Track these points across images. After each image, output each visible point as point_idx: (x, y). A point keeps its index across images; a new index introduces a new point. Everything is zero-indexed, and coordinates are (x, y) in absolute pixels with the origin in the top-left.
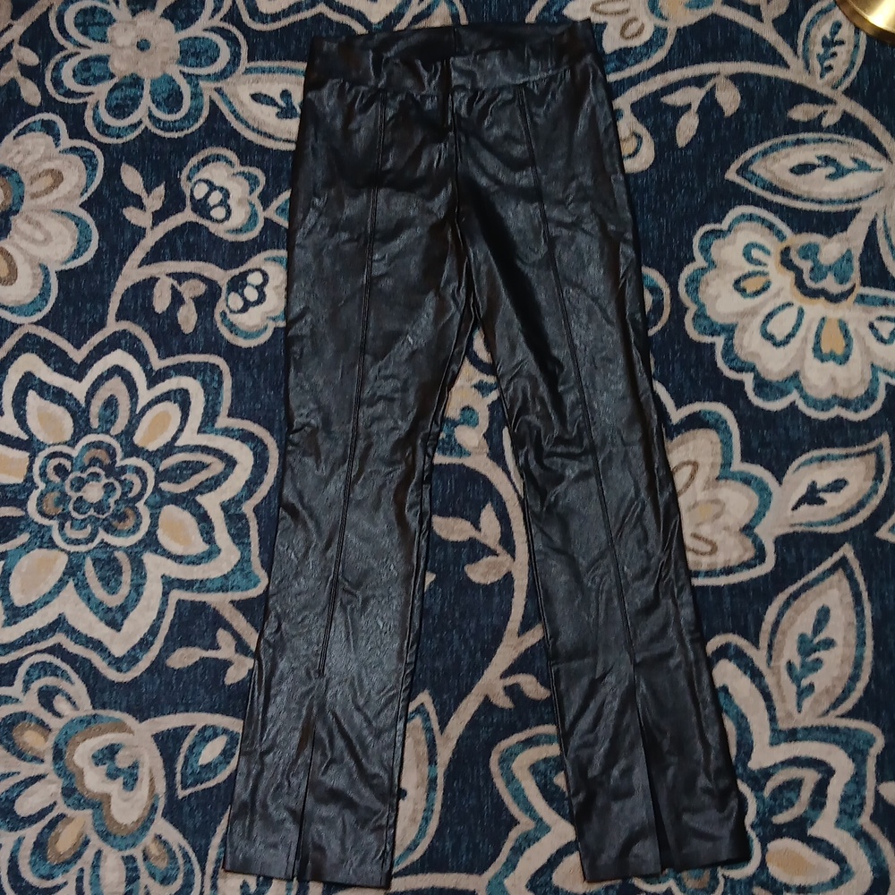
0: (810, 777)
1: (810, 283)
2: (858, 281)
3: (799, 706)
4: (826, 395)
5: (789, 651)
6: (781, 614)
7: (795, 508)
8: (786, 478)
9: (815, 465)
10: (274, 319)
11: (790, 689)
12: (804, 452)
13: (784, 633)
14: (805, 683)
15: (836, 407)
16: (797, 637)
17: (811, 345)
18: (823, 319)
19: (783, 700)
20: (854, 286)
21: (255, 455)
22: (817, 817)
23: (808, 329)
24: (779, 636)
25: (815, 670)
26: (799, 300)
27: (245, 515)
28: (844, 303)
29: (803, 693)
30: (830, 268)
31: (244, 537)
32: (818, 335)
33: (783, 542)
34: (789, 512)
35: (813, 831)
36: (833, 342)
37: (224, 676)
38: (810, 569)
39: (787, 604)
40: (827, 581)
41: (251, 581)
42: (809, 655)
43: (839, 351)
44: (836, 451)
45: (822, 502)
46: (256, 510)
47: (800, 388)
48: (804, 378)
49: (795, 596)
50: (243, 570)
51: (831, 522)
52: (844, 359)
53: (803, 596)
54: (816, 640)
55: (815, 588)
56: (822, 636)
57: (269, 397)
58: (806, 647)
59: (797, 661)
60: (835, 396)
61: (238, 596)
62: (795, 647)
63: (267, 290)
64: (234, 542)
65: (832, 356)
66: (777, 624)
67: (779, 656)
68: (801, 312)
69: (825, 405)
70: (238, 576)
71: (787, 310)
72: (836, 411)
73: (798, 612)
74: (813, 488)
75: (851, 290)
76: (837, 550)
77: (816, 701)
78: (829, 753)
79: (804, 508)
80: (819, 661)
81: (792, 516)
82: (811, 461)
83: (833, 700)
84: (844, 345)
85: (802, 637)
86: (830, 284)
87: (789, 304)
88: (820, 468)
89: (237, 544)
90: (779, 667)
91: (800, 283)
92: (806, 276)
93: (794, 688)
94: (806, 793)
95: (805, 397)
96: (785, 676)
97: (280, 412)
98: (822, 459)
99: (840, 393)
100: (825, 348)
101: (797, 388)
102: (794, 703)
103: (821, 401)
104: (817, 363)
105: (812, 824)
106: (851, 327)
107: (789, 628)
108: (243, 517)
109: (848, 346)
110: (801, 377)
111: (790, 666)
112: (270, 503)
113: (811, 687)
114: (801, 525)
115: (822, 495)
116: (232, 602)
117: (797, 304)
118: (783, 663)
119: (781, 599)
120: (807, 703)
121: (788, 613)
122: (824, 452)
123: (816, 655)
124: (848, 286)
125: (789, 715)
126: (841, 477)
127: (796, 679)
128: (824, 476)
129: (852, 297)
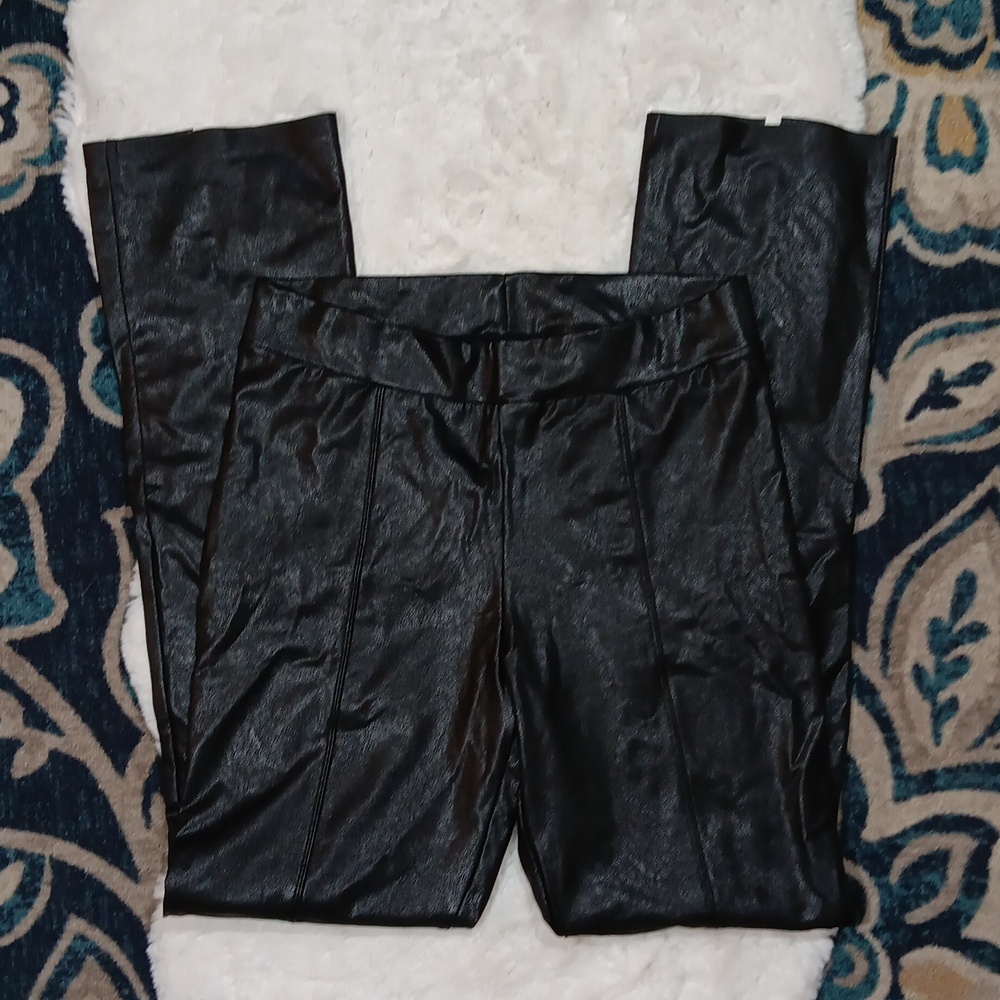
0: (961, 846)
1: (914, 40)
2: (991, 31)
3: (937, 736)
4: (951, 226)
5: (916, 649)
6: (899, 590)
7: (911, 416)
8: (895, 368)
9: (939, 343)
10: (35, 163)
11: (921, 709)
12: (920, 323)
13: (906, 621)
14: (943, 697)
15: (968, 244)
16: (925, 625)
17: (921, 144)
18: (939, 99)
19: (911, 728)
20: (985, 40)
21: (25, 395)
22: (975, 908)
23: (916, 117)
24: (898, 627)
25: (957, 674)
26: (898, 70)
27: (19, 498)
28: (972, 70)
29: (942, 713)
30: (944, 12)
31: (20, 534)
32: (932, 127)
33: (894, 472)
34: (903, 425)
35: (970, 932)
36: (956, 137)
37: (10, 764)
38: (941, 515)
39: (908, 573)
40: (969, 531)
41: (40, 605)
42: (946, 652)
43: (968, 151)
44: (971, 318)
45: (953, 402)
46: (37, 487)
47: (908, 218)
48: (914, 199)
49: (919, 559)
50: (23, 589)
51: (969, 435)
52: (976, 164)
53: (932, 557)
54: (958, 627)
55: (952, 544)
56: (966, 620)
57: (39, 295)
58: (942, 639)
59: (929, 663)
60: (965, 227)
61: (19, 632)
62: (925, 639)
63: (19, 113)
64: (5, 544)
65: (957, 161)
66: (893, 606)
67: (901, 659)
68: (903, 91)
69: (950, 243)
70: (18, 600)
71: (880, 88)
72: (969, 251)
73: (926, 586)
74: (937, 379)
75: (980, 48)
76: (981, 480)
77: (963, 725)
78: (988, 806)
79: (926, 414)
80: (963, 661)
81: (907, 430)
82: (932, 337)
83: (990, 721)
84: (974, 137)
85: (935, 622)
86: (946, 38)
87: (883, 78)
88: (948, 347)
89: (10, 547)
90: (900, 676)
91: (897, 41)
92: (907, 28)
93: (926, 707)
94: (955, 872)
95: (916, 231)
96: (911, 689)
97: (60, 320)
98: (949, 332)
99: (973, 220)
100: (945, 148)
101: (903, 217)
102: (928, 730)
103: (942, 236)
104: (932, 173)
105: (969, 919)
106: (984, 109)
107: (913, 611)
108: (15, 500)
109: (982, 140)
110: (908, 198)
111: (918, 672)
112: (58, 474)
113: (953, 704)
114: (922, 442)
115: (953, 391)
116: (12, 643)
117: (896, 77)
118: (907, 668)
119: (899, 563)
120: (948, 729)
121: (911, 587)
122: (952, 320)
123: (960, 651)
124: (975, 40)
125: (922, 751)
126: (983, 359)
127: (929, 692)
128: (954, 360)
129: (983, 59)
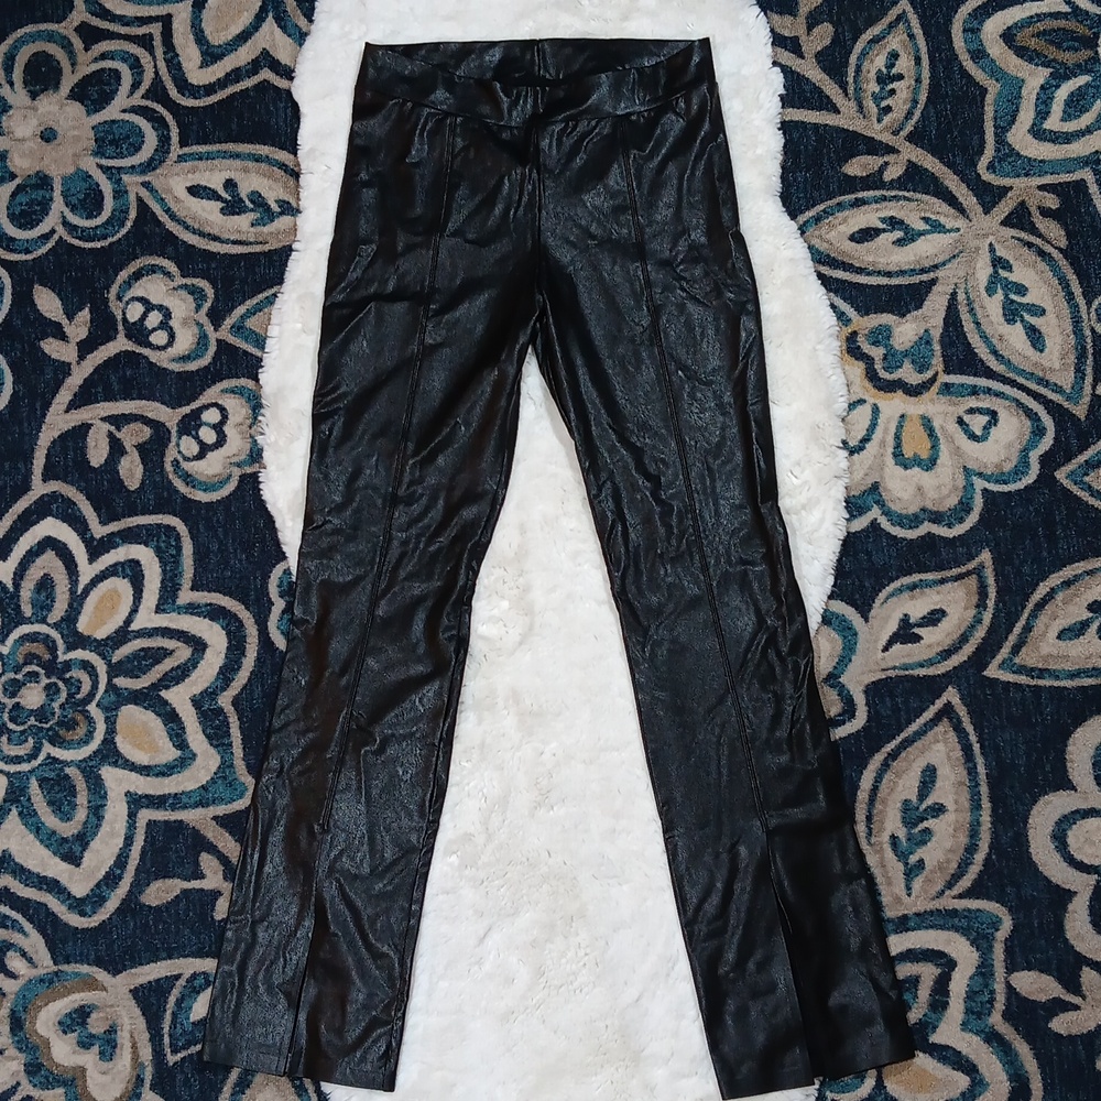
0: (928, 972)
1: (883, 374)
2: (940, 368)
3: (909, 888)
4: (913, 509)
5: (892, 823)
6: (878, 779)
7: (886, 649)
8: (873, 613)
9: (906, 595)
10: (238, 465)
11: (897, 869)
12: (892, 580)
13: (884, 802)
14: (913, 859)
15: (926, 523)
16: (899, 805)
17: (890, 450)
18: (902, 416)
19: (889, 883)
20: (937, 373)
21: (228, 634)
22: (938, 1020)
23: (886, 430)
24: (879, 806)
25: (924, 843)
26: (872, 396)
27: (223, 710)
28: (926, 396)
29: (911, 872)
30: (906, 354)
31: (223, 737)
32: (898, 437)
33: (873, 690)
34: (880, 655)
35: (936, 1038)
36: (916, 444)
37: (213, 910)
38: (909, 722)
39: (885, 766)
40: (931, 734)
41: (235, 789)
42: (916, 825)
43: (925, 455)
44: (930, 576)
45: (918, 638)
46: (236, 702)
47: (881, 503)
48: (885, 489)
49: (894, 755)
50: (225, 778)
51: (930, 663)
52: (930, 464)
53: (903, 755)
54: (924, 806)
55: (918, 744)
56: (929, 801)
57: (240, 561)
58: (911, 815)
59: (902, 833)
60: (923, 510)
61: (221, 810)
62: (899, 815)
63: (226, 429)
64: (211, 745)
65: (917, 462)
66: (875, 790)
67: (882, 830)
68: (876, 410)
69: (913, 521)
70: (220, 786)
71: (860, 408)
72: (927, 527)
73: (898, 776)
74: (905, 621)
75: (933, 380)
76: (939, 696)
77: (928, 881)
78: (948, 942)
79: (897, 647)
80: (927, 831)
81: (883, 659)
82: (900, 590)
83: (948, 878)
84: (929, 446)
85: (906, 802)
86: (908, 374)
87: (861, 402)
88: (912, 598)
89: (216, 747)
90: (881, 843)
91: (871, 375)
92: (878, 366)
93: (901, 866)
94: (924, 992)
95: (887, 513)
96: (889, 854)
97: (255, 578)
98: (913, 587)
99: (930, 506)
100: (908, 452)
101: (877, 502)
102: (903, 886)
103: (907, 517)
104: (900, 470)
105: (935, 1028)
106: (936, 424)
107: (889, 794)
108: (220, 711)
109: (935, 446)
110: (881, 489)
111: (894, 839)
112: (252, 691)
113: (921, 862)
114: (894, 668)
115: (916, 630)
116: (215, 818)
117: (871, 401)
118: (886, 838)
119: (879, 758)
120: (917, 884)
121: (888, 777)
122: (916, 577)
123: (925, 824)
124: (929, 374)
125: (898, 900)
126: (938, 607)
127: (903, 856)
128: (917, 607)
129: (935, 388)
